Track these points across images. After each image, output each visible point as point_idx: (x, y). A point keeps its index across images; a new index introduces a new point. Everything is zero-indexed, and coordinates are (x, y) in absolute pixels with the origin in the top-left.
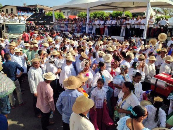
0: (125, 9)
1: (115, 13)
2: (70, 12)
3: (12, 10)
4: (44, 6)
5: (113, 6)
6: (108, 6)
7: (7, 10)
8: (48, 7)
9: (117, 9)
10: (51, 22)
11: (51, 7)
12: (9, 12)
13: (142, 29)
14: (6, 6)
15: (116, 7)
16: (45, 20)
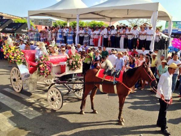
0: (112, 19)
1: (93, 25)
2: (33, 21)
4: (3, 13)
5: (102, 16)
6: (97, 14)
8: (7, 15)
9: (105, 18)
10: (22, 30)
11: (11, 15)
13: (149, 40)
15: (104, 16)
16: (14, 27)
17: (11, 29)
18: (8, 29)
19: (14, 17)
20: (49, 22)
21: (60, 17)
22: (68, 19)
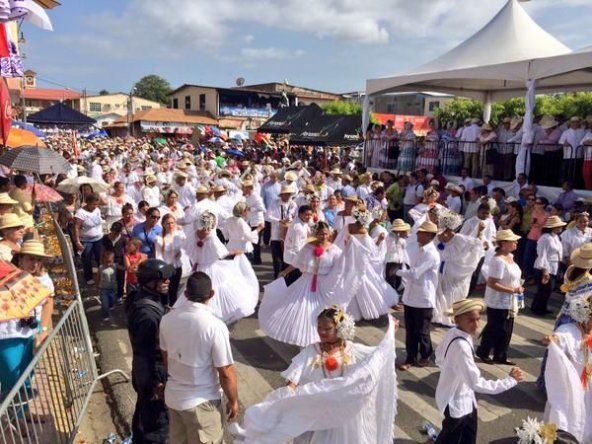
1: (576, 104)
3: (202, 98)
7: (188, 98)
10: (346, 136)
12: (195, 104)
14: (185, 87)
16: (325, 128)
17: (315, 135)
18: (310, 134)
19: (322, 96)
20: (416, 101)
21: (461, 89)
22: (489, 93)
